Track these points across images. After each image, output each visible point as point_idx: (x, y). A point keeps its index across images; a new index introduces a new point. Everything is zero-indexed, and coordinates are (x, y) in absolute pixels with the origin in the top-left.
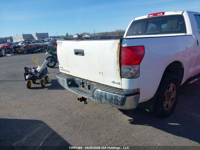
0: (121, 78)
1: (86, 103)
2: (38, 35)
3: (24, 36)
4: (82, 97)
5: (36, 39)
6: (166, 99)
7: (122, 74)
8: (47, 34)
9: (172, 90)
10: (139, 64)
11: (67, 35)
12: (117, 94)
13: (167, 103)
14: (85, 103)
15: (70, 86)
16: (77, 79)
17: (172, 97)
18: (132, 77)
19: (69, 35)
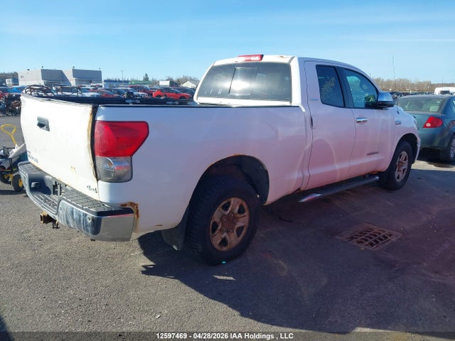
0: (98, 180)
1: (57, 228)
2: (76, 73)
3: (45, 73)
4: (48, 215)
5: (73, 83)
6: (219, 228)
7: (98, 174)
8: (99, 73)
9: (236, 210)
10: (131, 155)
11: (146, 79)
12: (86, 210)
13: (223, 236)
14: (54, 228)
15: (32, 190)
16: (47, 177)
17: (239, 224)
18: (116, 179)
19: (150, 79)
